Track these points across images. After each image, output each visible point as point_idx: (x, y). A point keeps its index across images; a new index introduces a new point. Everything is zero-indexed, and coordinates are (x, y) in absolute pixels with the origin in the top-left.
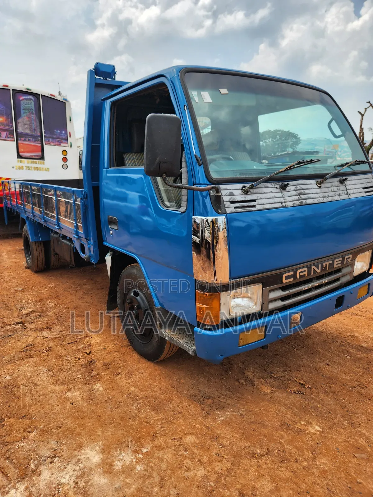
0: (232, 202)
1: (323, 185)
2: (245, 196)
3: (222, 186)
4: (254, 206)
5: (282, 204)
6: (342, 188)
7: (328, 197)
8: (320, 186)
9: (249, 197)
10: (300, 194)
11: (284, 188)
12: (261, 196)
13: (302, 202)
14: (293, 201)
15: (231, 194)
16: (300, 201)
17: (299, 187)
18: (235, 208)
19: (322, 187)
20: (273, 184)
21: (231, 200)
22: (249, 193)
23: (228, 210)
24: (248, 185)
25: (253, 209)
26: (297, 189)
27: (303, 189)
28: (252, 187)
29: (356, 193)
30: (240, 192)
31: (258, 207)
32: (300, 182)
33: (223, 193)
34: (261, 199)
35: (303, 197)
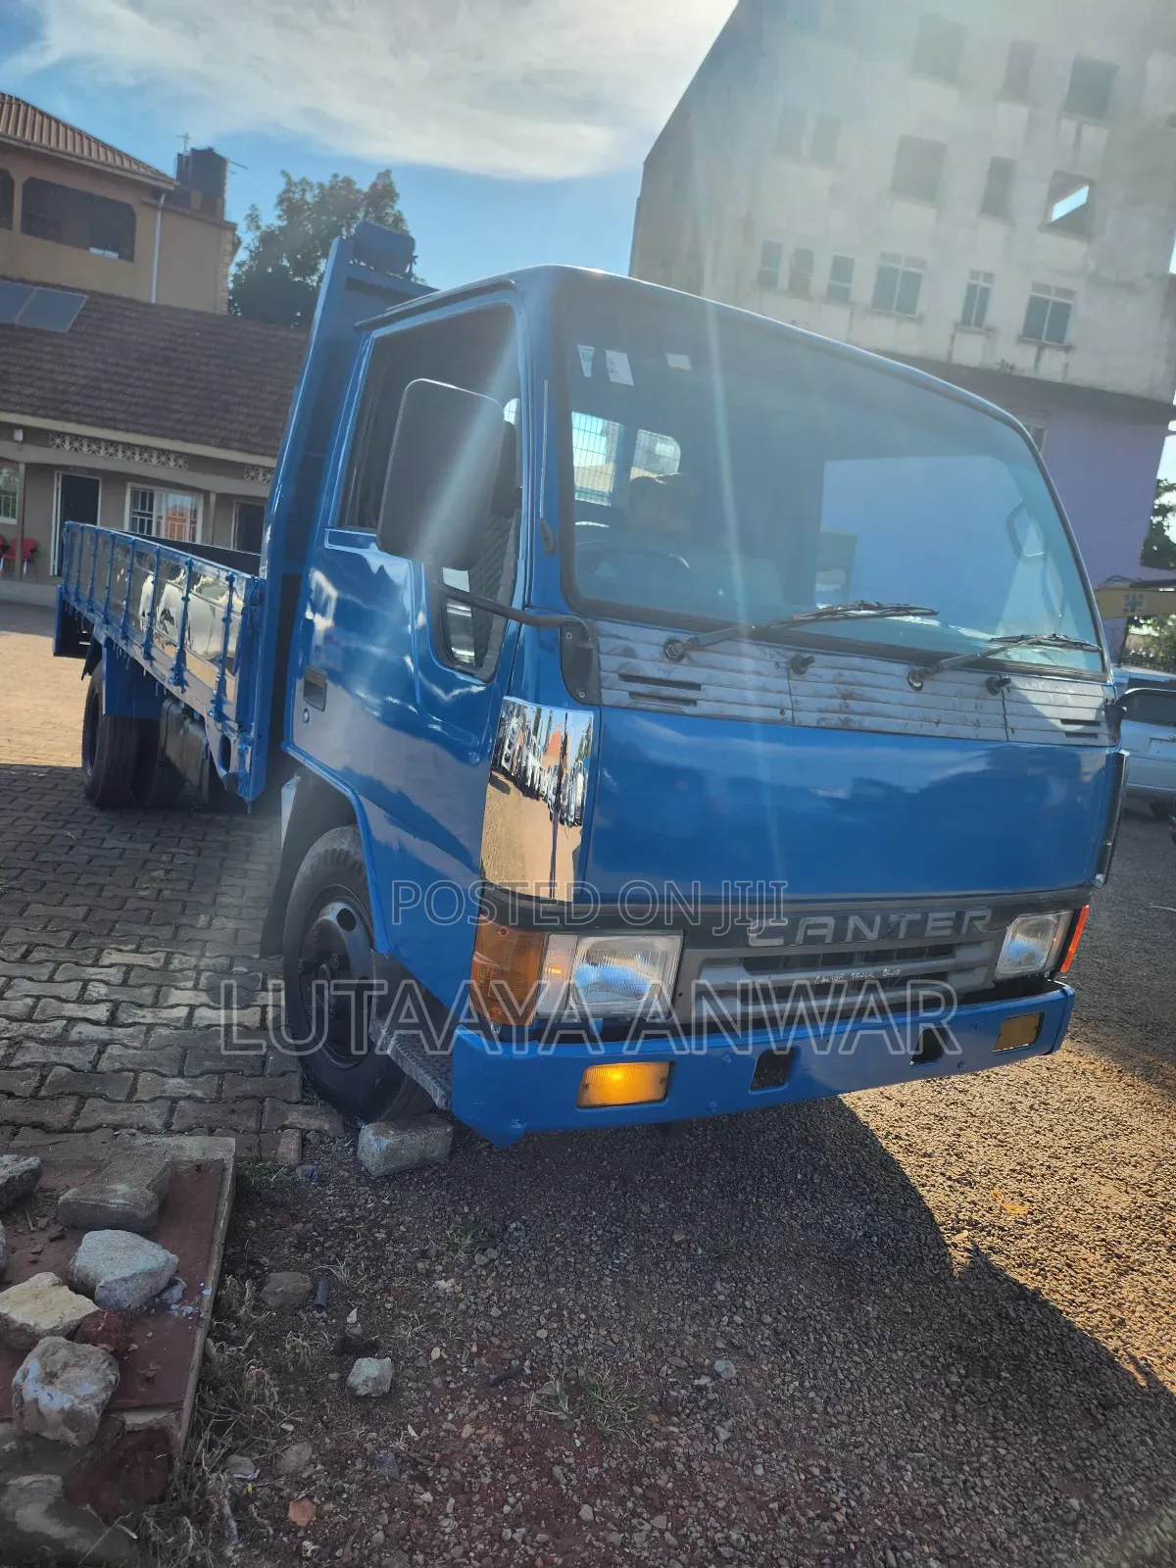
0: (626, 678)
1: (928, 686)
2: (671, 667)
3: (605, 626)
4: (693, 702)
5: (782, 713)
6: (992, 704)
7: (937, 723)
8: (918, 685)
9: (681, 673)
10: (846, 696)
11: (799, 666)
12: (720, 676)
13: (847, 720)
14: (821, 711)
15: (629, 653)
16: (843, 716)
17: (847, 675)
18: (632, 694)
19: (924, 690)
20: (767, 650)
21: (623, 671)
22: (685, 661)
23: (609, 697)
24: (684, 637)
25: (687, 709)
26: (843, 679)
27: (861, 684)
28: (695, 645)
29: (1034, 730)
30: (656, 651)
31: (704, 708)
32: (856, 661)
33: (606, 644)
34: (721, 686)
35: (852, 703)
